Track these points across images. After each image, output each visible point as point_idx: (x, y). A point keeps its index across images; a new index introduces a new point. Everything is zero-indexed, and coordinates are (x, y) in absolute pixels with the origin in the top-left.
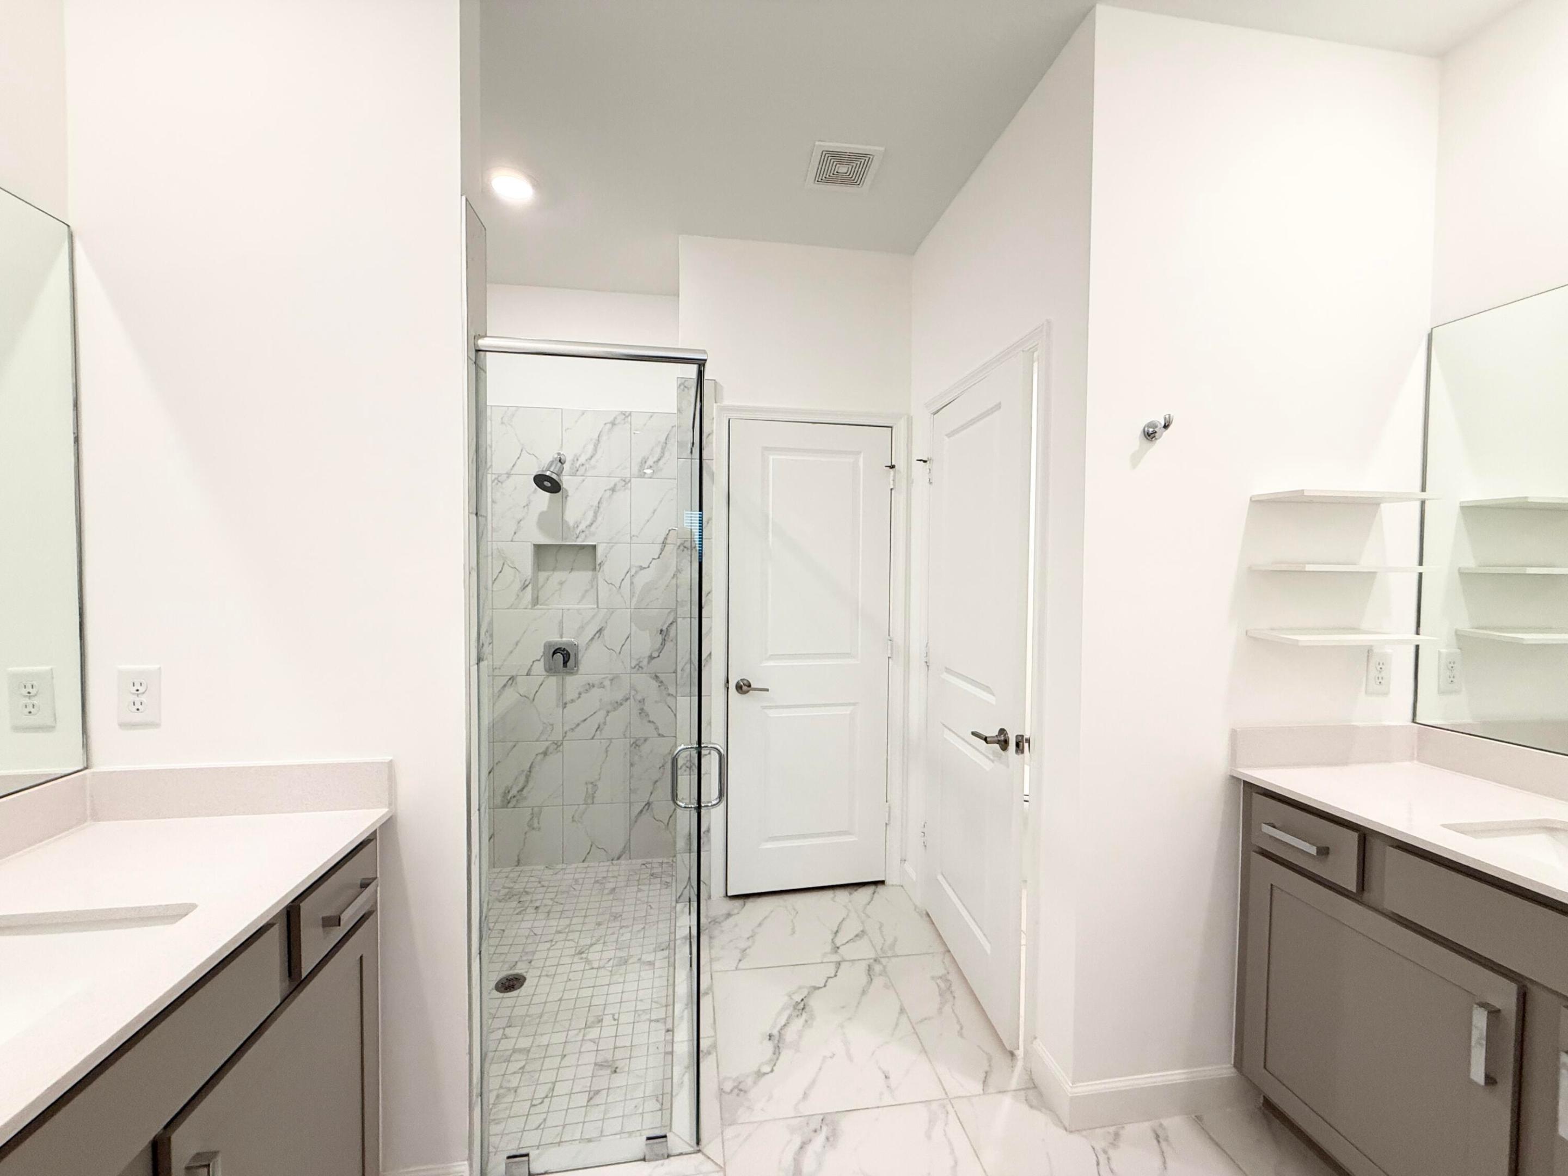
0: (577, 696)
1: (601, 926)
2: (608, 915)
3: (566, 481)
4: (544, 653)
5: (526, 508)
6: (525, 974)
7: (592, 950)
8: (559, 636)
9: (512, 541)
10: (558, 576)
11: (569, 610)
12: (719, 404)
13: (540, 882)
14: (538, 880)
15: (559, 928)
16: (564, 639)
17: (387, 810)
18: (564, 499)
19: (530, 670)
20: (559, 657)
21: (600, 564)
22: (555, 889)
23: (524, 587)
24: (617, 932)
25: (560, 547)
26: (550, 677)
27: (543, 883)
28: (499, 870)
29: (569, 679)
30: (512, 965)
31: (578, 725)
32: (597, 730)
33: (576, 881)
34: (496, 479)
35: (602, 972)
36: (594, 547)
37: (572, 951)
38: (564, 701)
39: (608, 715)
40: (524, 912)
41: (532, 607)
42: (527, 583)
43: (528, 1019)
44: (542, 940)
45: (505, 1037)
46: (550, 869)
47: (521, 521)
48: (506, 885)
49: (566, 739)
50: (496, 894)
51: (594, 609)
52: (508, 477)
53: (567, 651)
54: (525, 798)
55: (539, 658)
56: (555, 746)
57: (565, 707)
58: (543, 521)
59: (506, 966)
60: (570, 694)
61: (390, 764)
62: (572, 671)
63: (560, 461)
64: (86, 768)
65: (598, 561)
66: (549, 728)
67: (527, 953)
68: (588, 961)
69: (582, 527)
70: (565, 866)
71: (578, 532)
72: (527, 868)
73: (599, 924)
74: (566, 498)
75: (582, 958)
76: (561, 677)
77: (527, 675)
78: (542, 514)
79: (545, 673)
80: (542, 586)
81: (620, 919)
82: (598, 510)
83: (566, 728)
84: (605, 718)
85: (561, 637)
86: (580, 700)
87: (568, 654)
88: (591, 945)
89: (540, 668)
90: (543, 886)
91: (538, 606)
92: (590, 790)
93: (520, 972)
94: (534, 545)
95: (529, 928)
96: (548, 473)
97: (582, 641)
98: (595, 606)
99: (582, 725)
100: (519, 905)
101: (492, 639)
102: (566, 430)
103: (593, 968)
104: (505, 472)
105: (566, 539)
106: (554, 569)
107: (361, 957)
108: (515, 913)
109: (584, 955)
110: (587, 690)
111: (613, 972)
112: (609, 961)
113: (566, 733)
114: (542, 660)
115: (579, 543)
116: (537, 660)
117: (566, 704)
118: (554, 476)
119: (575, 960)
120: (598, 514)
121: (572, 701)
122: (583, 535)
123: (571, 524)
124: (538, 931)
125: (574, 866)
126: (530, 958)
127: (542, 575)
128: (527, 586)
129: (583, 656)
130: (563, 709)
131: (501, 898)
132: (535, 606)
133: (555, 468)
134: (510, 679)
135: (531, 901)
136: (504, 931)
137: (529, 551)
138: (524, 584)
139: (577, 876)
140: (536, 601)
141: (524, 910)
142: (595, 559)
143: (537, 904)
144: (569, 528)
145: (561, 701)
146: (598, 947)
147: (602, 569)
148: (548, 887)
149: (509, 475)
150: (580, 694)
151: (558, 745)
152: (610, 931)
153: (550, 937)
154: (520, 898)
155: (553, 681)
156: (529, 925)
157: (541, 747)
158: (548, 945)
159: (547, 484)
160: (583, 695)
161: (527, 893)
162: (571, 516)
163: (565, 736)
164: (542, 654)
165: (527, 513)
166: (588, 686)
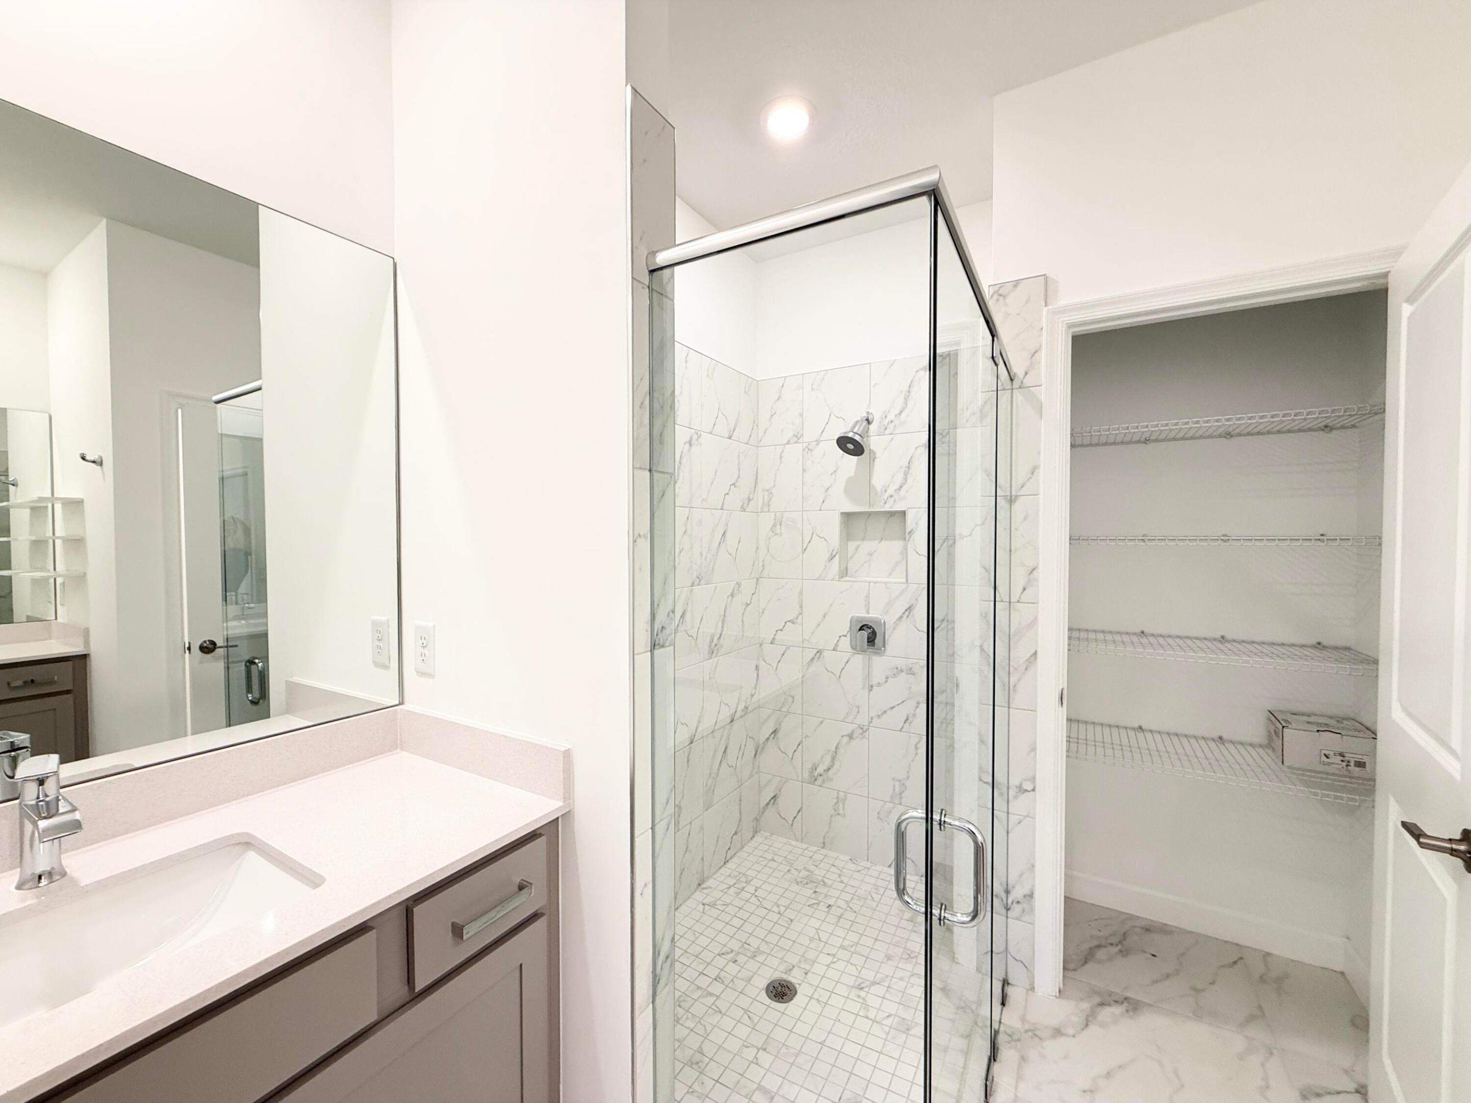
0: (885, 680)
1: (890, 962)
2: (901, 950)
3: (874, 442)
4: (850, 628)
5: (833, 475)
6: (797, 986)
7: (873, 989)
8: (865, 611)
9: (820, 510)
10: (867, 546)
11: (876, 583)
12: (1050, 307)
13: (840, 876)
14: (838, 872)
15: (846, 943)
16: (870, 615)
17: (562, 804)
18: (872, 461)
19: (836, 645)
20: (865, 634)
21: (910, 532)
22: (852, 891)
23: (832, 558)
24: (907, 979)
25: (869, 514)
26: (856, 655)
27: (843, 878)
28: (805, 846)
29: (876, 659)
30: (788, 968)
31: (885, 712)
32: (905, 722)
33: (877, 888)
34: (807, 447)
35: (876, 1029)
36: (904, 513)
37: (851, 981)
38: (870, 683)
39: (917, 707)
40: (815, 906)
41: (839, 578)
42: (834, 553)
43: (784, 1050)
44: (825, 951)
45: (756, 1061)
46: (854, 863)
47: (828, 488)
48: (807, 866)
49: (871, 725)
50: (796, 873)
51: (903, 583)
52: (817, 444)
53: (873, 629)
54: (831, 780)
55: (845, 634)
56: (861, 731)
57: (871, 690)
58: (850, 490)
59: (782, 968)
60: (877, 677)
61: (567, 754)
62: (878, 651)
63: (867, 420)
64: (400, 704)
65: (908, 531)
66: (855, 710)
67: (806, 959)
68: (865, 1005)
69: (890, 491)
70: (868, 864)
71: (885, 497)
72: (831, 854)
73: (889, 958)
74: (874, 460)
75: (859, 997)
76: (867, 657)
77: (834, 650)
78: (849, 480)
79: (850, 650)
80: (852, 557)
81: (914, 960)
82: (908, 471)
83: (873, 714)
84: (915, 711)
85: (868, 613)
86: (887, 684)
87: (874, 633)
88: (874, 983)
89: (846, 643)
90: (842, 882)
91: (847, 578)
92: (897, 790)
93: (793, 981)
94: (842, 513)
95: (816, 929)
96: (850, 435)
97: (890, 619)
98: (904, 581)
99: (889, 712)
100: (813, 895)
101: (802, 610)
102: (874, 386)
103: (867, 1018)
104: (814, 440)
105: (873, 506)
106: (863, 539)
107: (521, 965)
108: (809, 903)
109: (863, 994)
110: (894, 675)
111: (889, 1037)
112: (888, 1016)
113: (872, 718)
114: (848, 635)
115: (887, 508)
116: (844, 636)
117: (872, 686)
118: (857, 438)
119: (852, 996)
120: (908, 476)
121: (879, 685)
122: (891, 500)
123: (879, 488)
124: (824, 936)
125: (879, 868)
126: (808, 967)
127: (852, 545)
128: (835, 556)
129: (890, 636)
130: (869, 692)
131: (799, 880)
132: (842, 577)
133: (859, 428)
134: (818, 652)
135: (826, 896)
136: (792, 921)
137: (836, 521)
138: (832, 554)
139: (879, 883)
140: (844, 573)
141: (816, 903)
142: (905, 529)
143: (831, 902)
144: (877, 494)
145: (867, 682)
146: (880, 990)
147: (912, 538)
148: (846, 885)
149: (818, 442)
150: (887, 678)
151: (864, 730)
152: (899, 973)
153: (834, 951)
154: (816, 887)
155: (858, 660)
156: (816, 924)
157: (848, 729)
158: (830, 959)
159: (850, 446)
160: (889, 680)
161: (825, 884)
162: (879, 479)
163: (871, 722)
164: (848, 629)
165: (835, 480)
166: (896, 670)
